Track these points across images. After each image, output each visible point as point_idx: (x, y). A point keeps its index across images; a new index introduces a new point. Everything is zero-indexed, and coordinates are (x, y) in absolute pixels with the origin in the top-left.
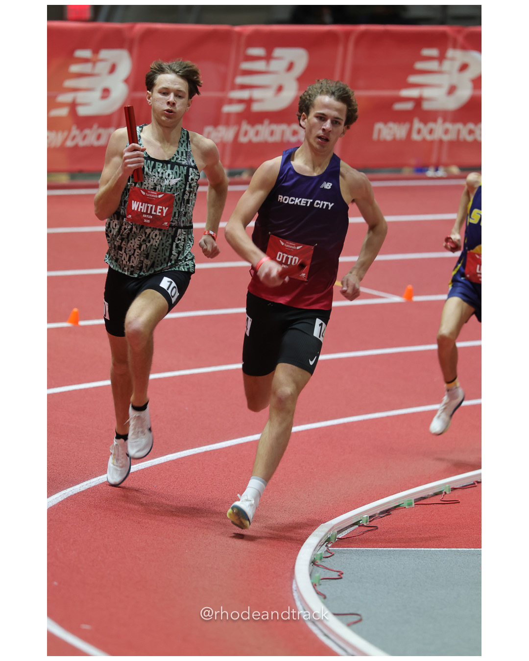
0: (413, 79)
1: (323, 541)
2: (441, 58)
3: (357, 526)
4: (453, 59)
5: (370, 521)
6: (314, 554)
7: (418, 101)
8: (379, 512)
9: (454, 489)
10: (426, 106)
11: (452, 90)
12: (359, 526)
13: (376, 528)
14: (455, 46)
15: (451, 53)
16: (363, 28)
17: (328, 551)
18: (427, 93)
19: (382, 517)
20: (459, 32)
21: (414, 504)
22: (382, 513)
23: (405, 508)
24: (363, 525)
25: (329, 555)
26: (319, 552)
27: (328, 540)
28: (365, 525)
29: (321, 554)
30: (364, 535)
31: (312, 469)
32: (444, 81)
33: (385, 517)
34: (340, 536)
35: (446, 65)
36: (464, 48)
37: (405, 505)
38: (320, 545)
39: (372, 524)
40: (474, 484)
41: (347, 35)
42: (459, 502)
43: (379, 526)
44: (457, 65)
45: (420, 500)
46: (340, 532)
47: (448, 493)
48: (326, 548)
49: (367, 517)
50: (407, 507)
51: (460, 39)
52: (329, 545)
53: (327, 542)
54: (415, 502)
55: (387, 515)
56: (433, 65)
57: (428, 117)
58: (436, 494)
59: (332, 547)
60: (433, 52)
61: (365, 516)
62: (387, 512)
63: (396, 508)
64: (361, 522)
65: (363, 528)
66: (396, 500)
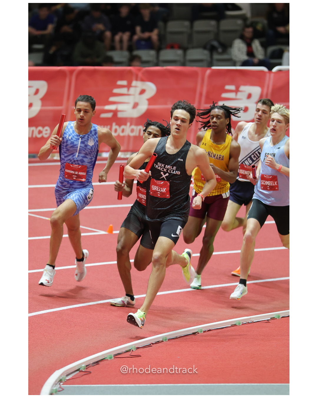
0: (112, 99)
1: (58, 381)
2: (129, 86)
3: (78, 372)
4: (135, 87)
5: (86, 369)
6: (52, 390)
7: (115, 112)
8: (92, 363)
9: (138, 348)
10: (120, 115)
11: (136, 105)
12: (80, 372)
13: (90, 373)
14: (137, 80)
15: (134, 83)
16: (81, 68)
17: (60, 387)
18: (120, 107)
19: (93, 366)
20: (139, 70)
21: (113, 358)
22: (94, 363)
23: (108, 360)
24: (82, 371)
25: (61, 389)
26: (55, 388)
27: (61, 381)
28: (83, 371)
29: (56, 389)
30: (83, 377)
31: (51, 337)
32: (131, 100)
33: (96, 366)
34: (68, 378)
35: (132, 90)
36: (142, 80)
37: (108, 358)
38: (55, 384)
39: (88, 370)
40: (150, 345)
41: (72, 72)
42: (141, 356)
43: (91, 371)
44: (138, 90)
45: (117, 355)
46: (67, 375)
47: (134, 350)
48: (59, 386)
49: (84, 366)
50: (109, 360)
51: (140, 75)
52: (61, 384)
53: (60, 382)
54: (114, 356)
55: (97, 365)
56: (124, 91)
57: (121, 122)
58: (127, 351)
59: (63, 385)
60: (124, 83)
61: (83, 365)
62: (97, 363)
63: (102, 360)
64: (81, 369)
65: (82, 373)
66: (103, 355)
